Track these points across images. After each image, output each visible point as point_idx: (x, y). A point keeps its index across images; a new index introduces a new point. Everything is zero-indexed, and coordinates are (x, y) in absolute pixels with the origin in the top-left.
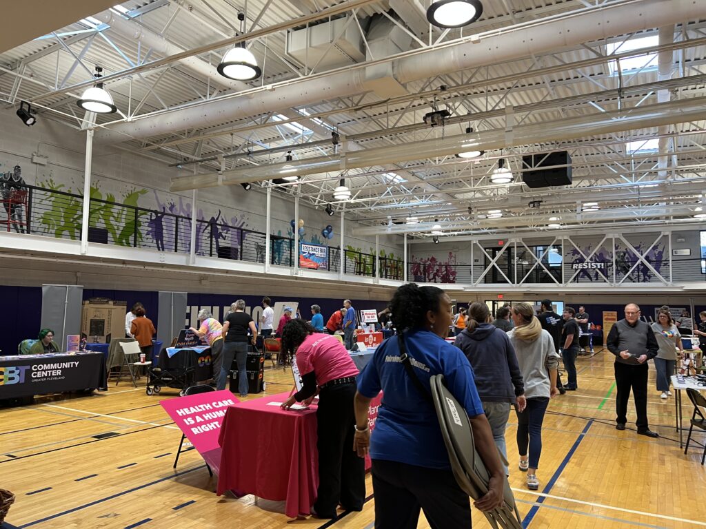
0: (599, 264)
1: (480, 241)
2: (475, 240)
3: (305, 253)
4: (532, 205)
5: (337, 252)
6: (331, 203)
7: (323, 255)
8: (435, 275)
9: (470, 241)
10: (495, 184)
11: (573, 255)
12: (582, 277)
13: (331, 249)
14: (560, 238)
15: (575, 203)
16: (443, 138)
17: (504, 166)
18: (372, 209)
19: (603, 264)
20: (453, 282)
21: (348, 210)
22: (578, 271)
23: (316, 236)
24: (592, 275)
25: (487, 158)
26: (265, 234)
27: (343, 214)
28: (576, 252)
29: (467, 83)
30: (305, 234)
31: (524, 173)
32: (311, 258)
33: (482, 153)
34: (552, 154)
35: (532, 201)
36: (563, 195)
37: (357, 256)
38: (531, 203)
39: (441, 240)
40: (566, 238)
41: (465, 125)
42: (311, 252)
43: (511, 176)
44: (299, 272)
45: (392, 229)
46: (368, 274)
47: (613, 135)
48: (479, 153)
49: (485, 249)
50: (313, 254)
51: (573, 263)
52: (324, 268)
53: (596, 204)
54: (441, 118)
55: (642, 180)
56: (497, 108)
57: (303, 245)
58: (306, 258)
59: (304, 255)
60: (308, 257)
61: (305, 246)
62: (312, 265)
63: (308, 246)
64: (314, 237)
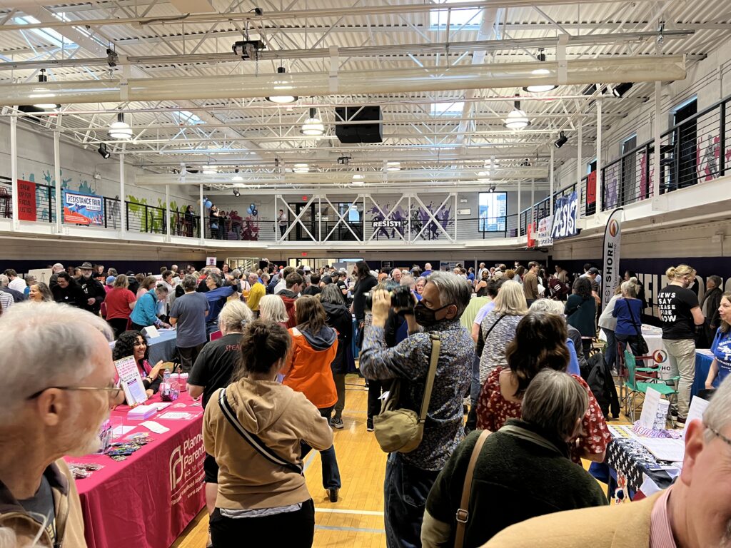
0: (396, 223)
1: (284, 196)
2: (278, 194)
3: (70, 205)
4: (341, 161)
5: (114, 203)
6: (105, 142)
7: (97, 207)
9: (274, 195)
10: (305, 135)
11: (373, 213)
12: (381, 234)
13: (107, 200)
14: (362, 196)
15: (382, 161)
16: (256, 75)
17: (315, 116)
18: (161, 153)
19: (399, 223)
20: (255, 239)
21: (128, 152)
22: (378, 228)
23: (86, 182)
24: (390, 232)
25: (301, 106)
26: (11, 179)
27: (122, 157)
28: (375, 210)
29: (287, 10)
30: (70, 180)
31: (337, 126)
32: (80, 211)
33: (296, 98)
34: (366, 107)
35: (341, 156)
36: (370, 152)
37: (142, 209)
38: (340, 159)
39: (242, 193)
40: (367, 196)
41: (278, 63)
42: (80, 204)
43: (322, 128)
44: (64, 229)
45: (187, 179)
46: (156, 230)
47: (427, 93)
48: (293, 99)
49: (289, 204)
50: (83, 207)
51: (373, 222)
52: (100, 224)
53: (398, 163)
54: (254, 50)
55: (443, 143)
56: (317, 47)
57: (67, 195)
58: (73, 211)
59: (70, 207)
60: (75, 210)
61: (70, 195)
62: (82, 220)
63: (75, 196)
64: (83, 184)
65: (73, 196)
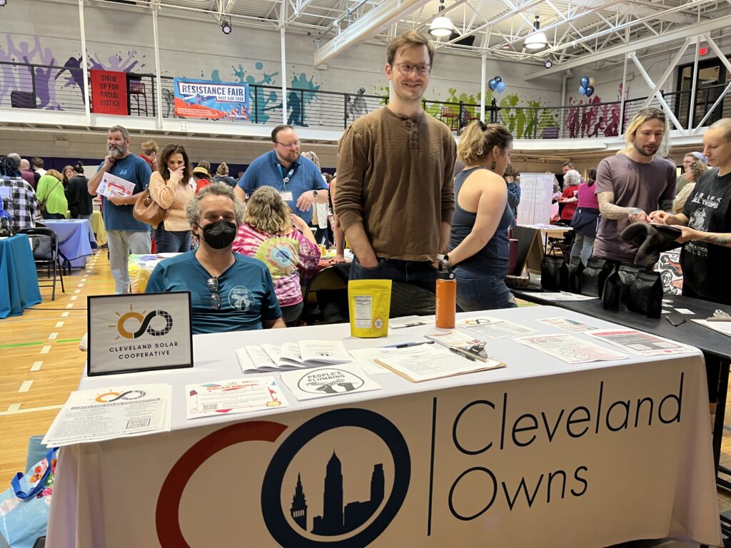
3: (185, 96)
7: (237, 98)
8: (598, 126)
23: (303, 75)
32: (205, 104)
42: (205, 95)
50: (209, 98)
52: (243, 119)
57: (181, 85)
58: (192, 103)
59: (187, 98)
60: (195, 101)
61: (187, 85)
62: (209, 114)
63: (196, 85)
64: (298, 77)
65: (192, 85)
